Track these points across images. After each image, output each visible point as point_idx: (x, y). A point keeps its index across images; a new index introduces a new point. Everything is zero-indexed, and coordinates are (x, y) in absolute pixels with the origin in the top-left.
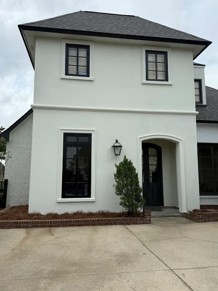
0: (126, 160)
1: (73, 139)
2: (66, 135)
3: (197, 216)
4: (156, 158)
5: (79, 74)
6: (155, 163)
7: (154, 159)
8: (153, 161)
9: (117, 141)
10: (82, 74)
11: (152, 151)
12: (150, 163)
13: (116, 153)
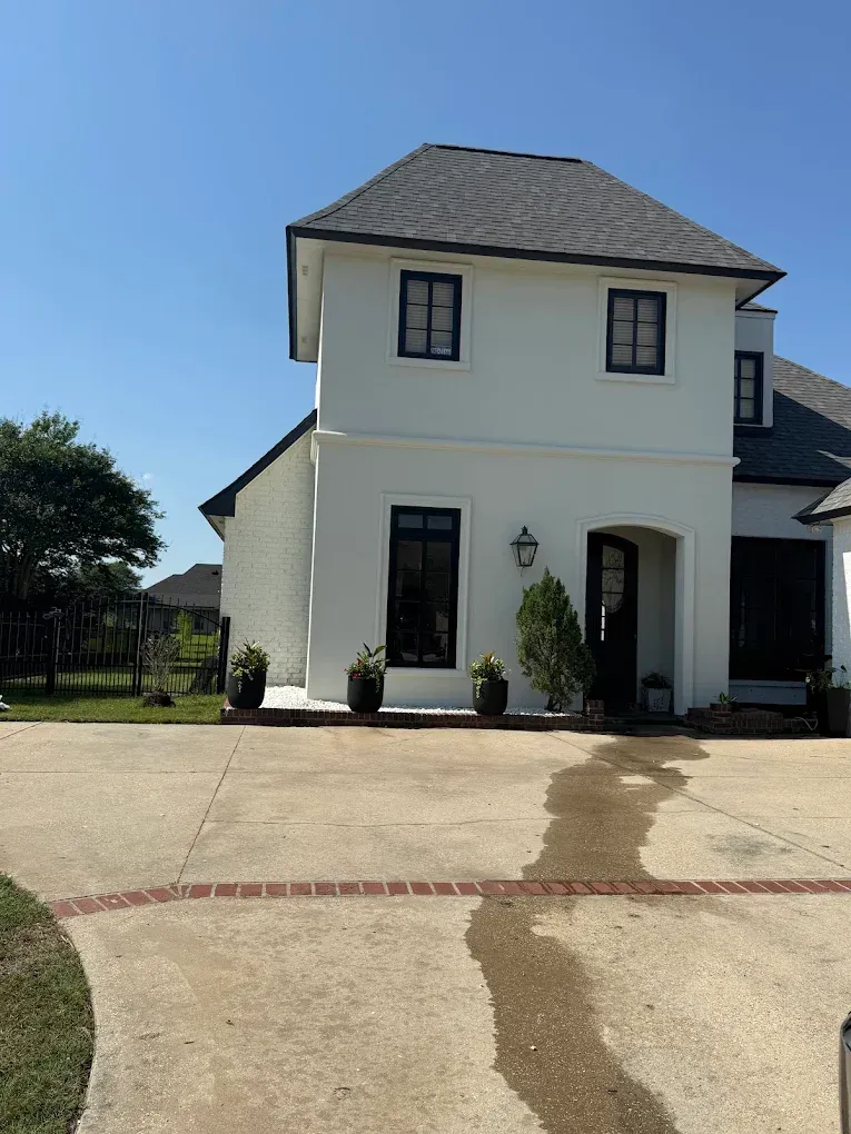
0: (548, 580)
1: (415, 522)
2: (397, 511)
3: (716, 720)
4: (621, 576)
5: (433, 351)
6: (619, 588)
7: (616, 577)
8: (612, 582)
9: (525, 531)
10: (439, 351)
11: (610, 556)
12: (605, 588)
13: (522, 560)
